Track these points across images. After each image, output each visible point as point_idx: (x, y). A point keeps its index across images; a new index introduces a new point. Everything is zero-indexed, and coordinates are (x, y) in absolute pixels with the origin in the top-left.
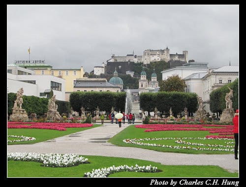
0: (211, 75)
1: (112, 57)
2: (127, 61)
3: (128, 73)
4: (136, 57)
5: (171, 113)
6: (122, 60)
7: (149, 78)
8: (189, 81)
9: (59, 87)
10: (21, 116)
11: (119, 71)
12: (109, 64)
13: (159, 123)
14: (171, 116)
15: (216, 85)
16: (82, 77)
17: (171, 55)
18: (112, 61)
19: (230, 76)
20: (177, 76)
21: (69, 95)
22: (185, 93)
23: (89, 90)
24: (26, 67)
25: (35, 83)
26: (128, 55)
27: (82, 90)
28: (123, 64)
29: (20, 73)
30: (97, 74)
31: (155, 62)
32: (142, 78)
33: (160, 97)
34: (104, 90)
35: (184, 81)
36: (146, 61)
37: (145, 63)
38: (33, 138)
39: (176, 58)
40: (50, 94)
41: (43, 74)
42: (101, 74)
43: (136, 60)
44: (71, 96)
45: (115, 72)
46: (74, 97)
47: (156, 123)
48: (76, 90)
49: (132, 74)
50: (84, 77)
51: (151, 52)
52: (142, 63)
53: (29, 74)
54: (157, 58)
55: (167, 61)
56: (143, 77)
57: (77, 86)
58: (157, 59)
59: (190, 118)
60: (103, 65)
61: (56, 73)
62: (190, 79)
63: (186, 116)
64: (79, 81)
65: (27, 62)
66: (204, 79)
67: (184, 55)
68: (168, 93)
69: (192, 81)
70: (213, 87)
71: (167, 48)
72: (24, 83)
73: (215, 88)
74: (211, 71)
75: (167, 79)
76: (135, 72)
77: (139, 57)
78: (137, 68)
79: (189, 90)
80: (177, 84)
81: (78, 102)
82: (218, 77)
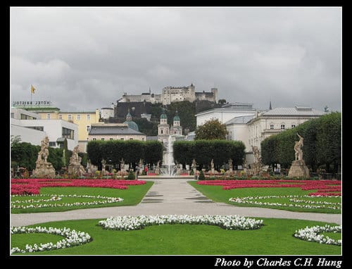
0: (259, 119)
1: (124, 96)
2: (142, 101)
3: (143, 116)
4: (153, 96)
5: (213, 166)
6: (135, 100)
7: (170, 123)
8: (231, 127)
9: (70, 134)
10: (47, 171)
11: (133, 114)
12: (120, 105)
13: (217, 178)
14: (213, 170)
15: (267, 131)
16: (97, 122)
17: (197, 94)
18: (123, 101)
19: (284, 121)
20: (217, 120)
21: (86, 144)
22: (226, 141)
23: (107, 138)
24: (27, 110)
25: (42, 130)
26: (143, 94)
27: (99, 138)
28: (138, 105)
29: (24, 117)
30: (105, 118)
31: (177, 103)
32: (161, 123)
33: (199, 147)
34: (126, 138)
35: (225, 126)
36: (166, 100)
37: (165, 104)
38: (120, 199)
39: (203, 98)
40: (63, 144)
41: (49, 118)
42: (110, 118)
43: (153, 100)
44: (88, 146)
45: (129, 115)
46: (92, 147)
47: (213, 179)
48: (91, 138)
49: (148, 117)
50: (100, 121)
51: (172, 90)
52: (161, 104)
53: (34, 118)
54: (179, 97)
55: (191, 101)
56: (163, 121)
57: (92, 133)
58: (179, 99)
59: (236, 172)
60: (113, 107)
61: (66, 117)
62: (232, 124)
63: (231, 170)
64: (95, 127)
65: (28, 103)
66: (250, 123)
67: (212, 93)
68: (209, 141)
69: (235, 126)
70: (263, 134)
71: (192, 85)
72: (29, 129)
73: (268, 136)
74: (259, 115)
75: (204, 124)
76: (153, 114)
77: (157, 95)
78: (156, 109)
79: (231, 137)
80: (216, 130)
81: (97, 153)
82: (269, 121)
